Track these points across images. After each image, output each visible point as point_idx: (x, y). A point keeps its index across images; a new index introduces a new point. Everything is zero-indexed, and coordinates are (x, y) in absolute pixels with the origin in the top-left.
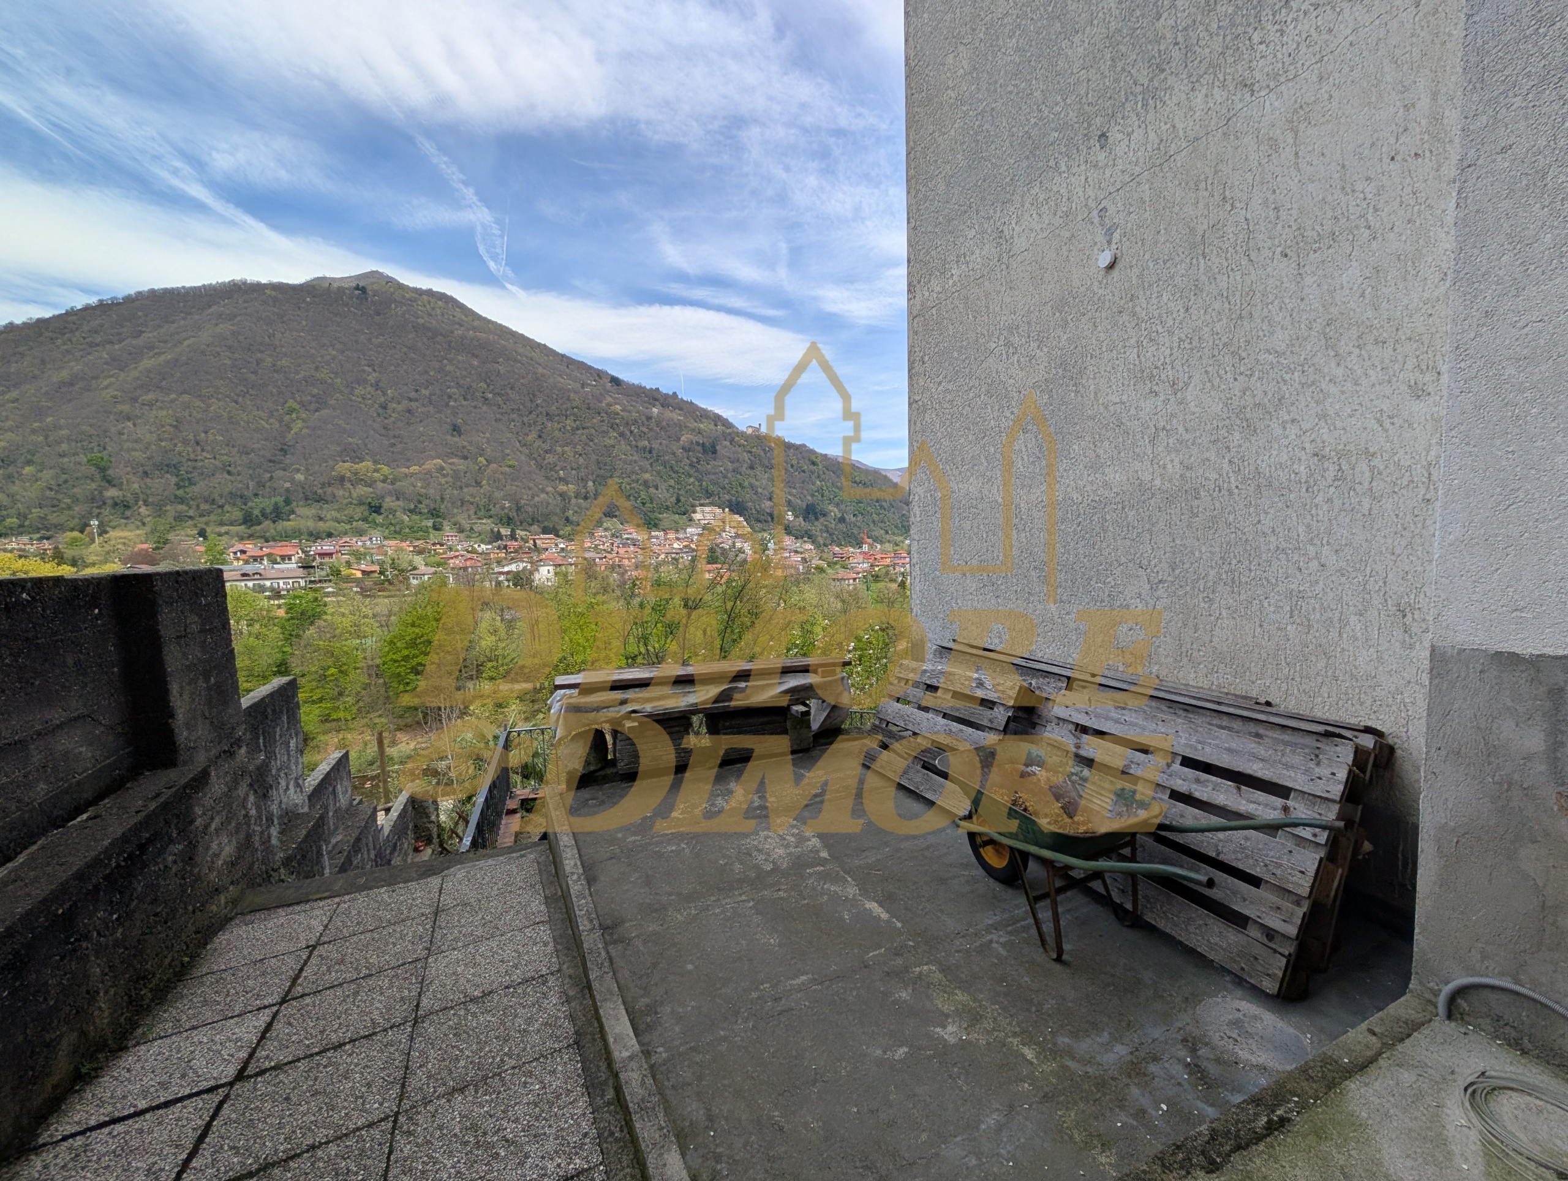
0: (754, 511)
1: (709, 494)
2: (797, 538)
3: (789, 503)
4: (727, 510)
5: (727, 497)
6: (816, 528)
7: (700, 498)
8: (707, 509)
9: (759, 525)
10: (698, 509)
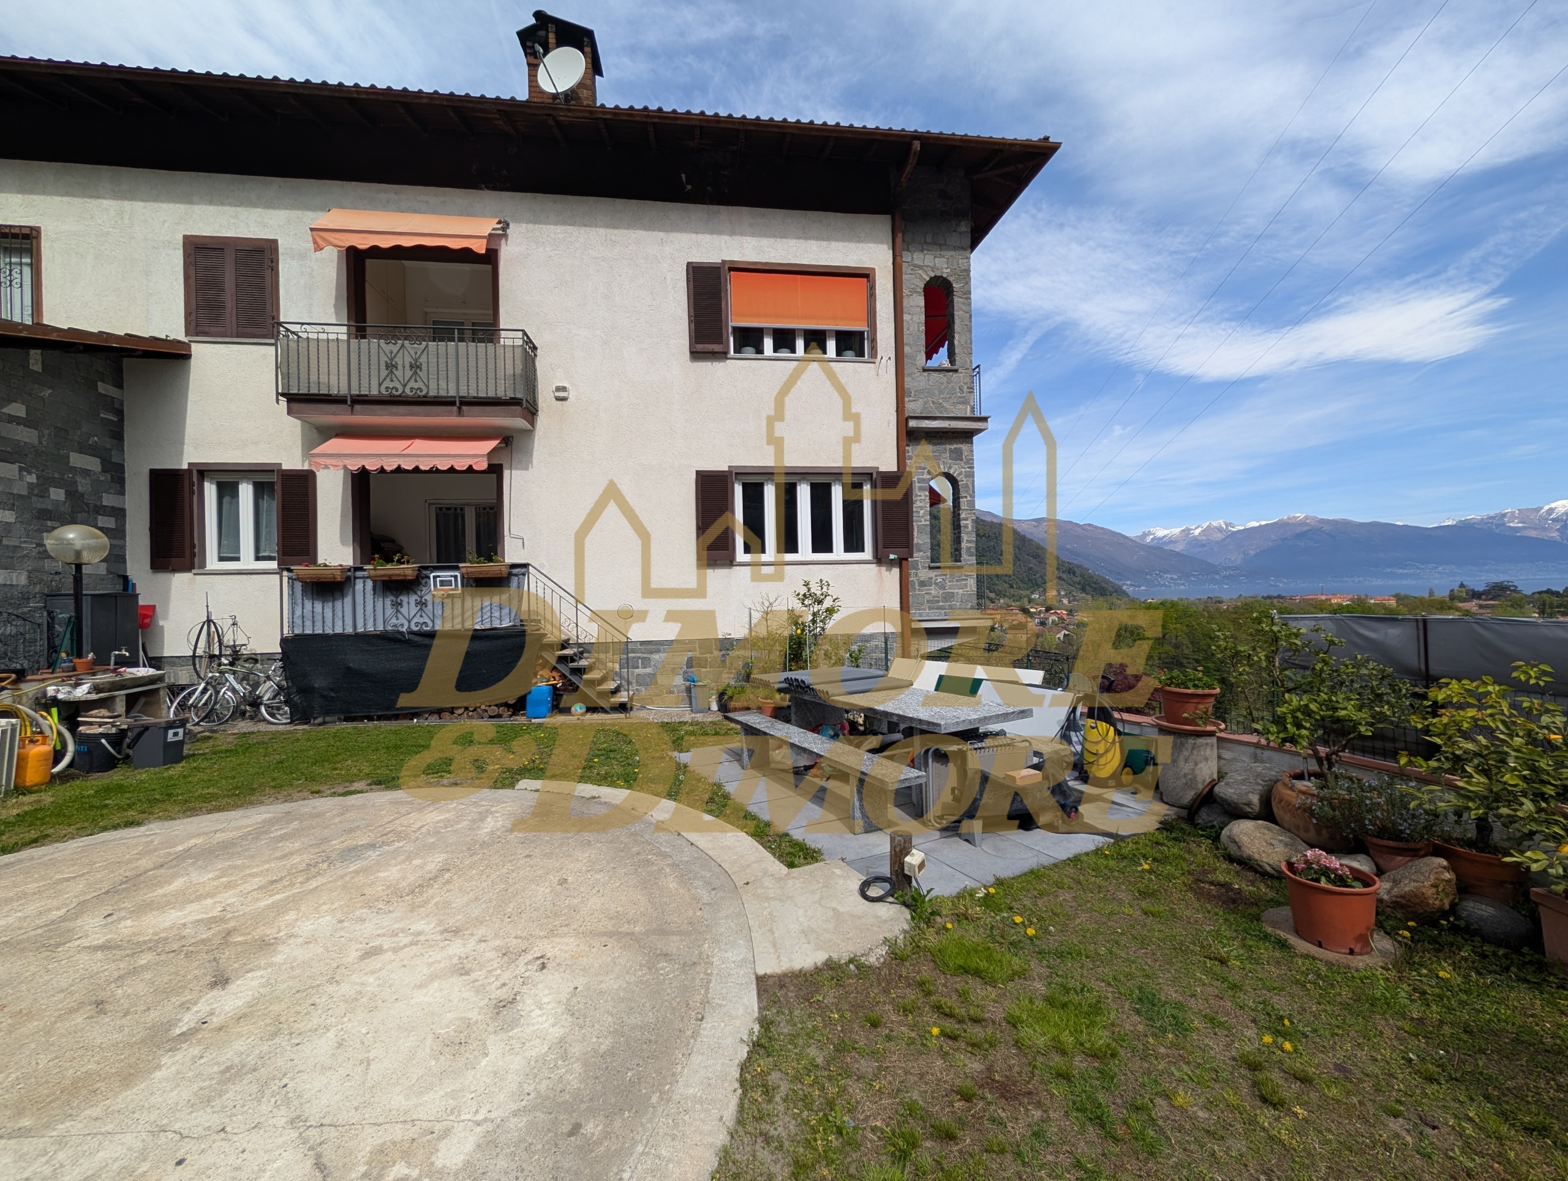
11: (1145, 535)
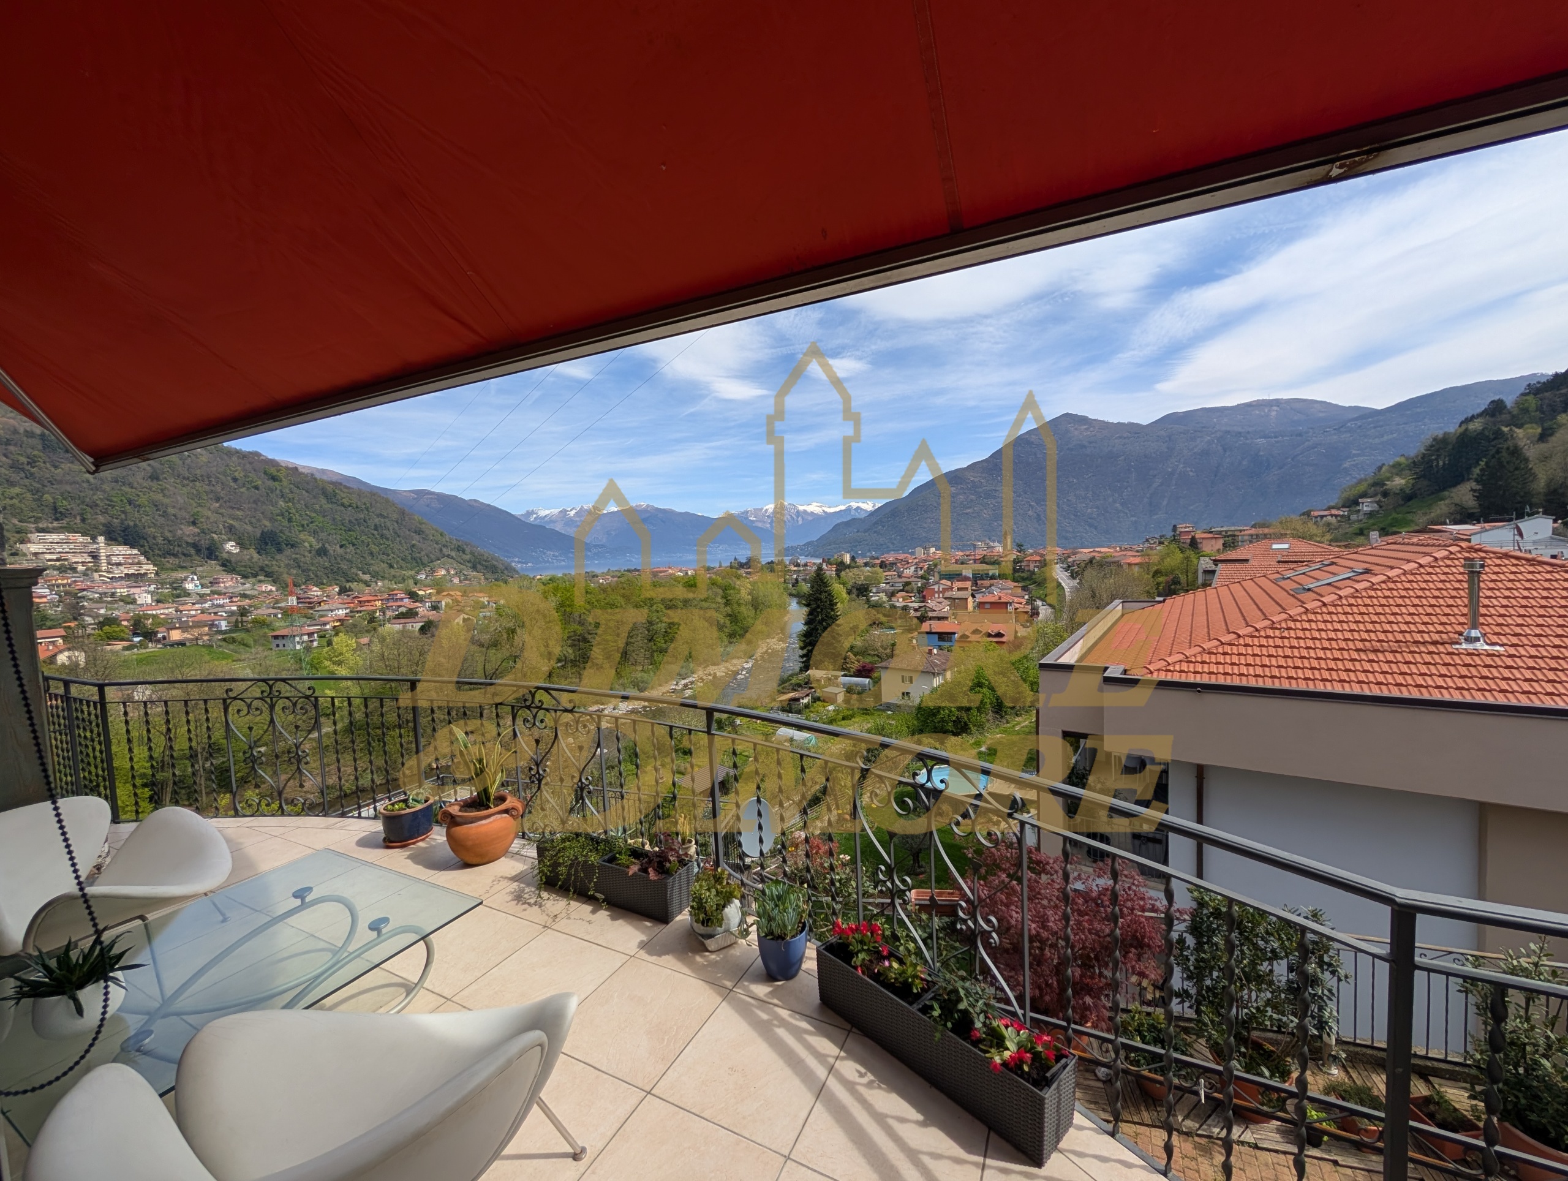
0: (160, 540)
1: (57, 514)
2: (245, 577)
3: (231, 529)
4: (101, 539)
5: (101, 519)
6: (281, 562)
7: (37, 520)
8: (55, 537)
9: (171, 560)
10: (34, 536)
11: (529, 514)
